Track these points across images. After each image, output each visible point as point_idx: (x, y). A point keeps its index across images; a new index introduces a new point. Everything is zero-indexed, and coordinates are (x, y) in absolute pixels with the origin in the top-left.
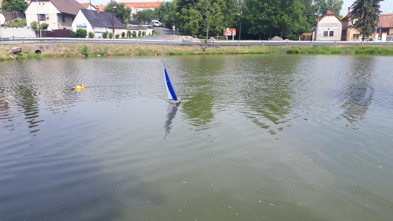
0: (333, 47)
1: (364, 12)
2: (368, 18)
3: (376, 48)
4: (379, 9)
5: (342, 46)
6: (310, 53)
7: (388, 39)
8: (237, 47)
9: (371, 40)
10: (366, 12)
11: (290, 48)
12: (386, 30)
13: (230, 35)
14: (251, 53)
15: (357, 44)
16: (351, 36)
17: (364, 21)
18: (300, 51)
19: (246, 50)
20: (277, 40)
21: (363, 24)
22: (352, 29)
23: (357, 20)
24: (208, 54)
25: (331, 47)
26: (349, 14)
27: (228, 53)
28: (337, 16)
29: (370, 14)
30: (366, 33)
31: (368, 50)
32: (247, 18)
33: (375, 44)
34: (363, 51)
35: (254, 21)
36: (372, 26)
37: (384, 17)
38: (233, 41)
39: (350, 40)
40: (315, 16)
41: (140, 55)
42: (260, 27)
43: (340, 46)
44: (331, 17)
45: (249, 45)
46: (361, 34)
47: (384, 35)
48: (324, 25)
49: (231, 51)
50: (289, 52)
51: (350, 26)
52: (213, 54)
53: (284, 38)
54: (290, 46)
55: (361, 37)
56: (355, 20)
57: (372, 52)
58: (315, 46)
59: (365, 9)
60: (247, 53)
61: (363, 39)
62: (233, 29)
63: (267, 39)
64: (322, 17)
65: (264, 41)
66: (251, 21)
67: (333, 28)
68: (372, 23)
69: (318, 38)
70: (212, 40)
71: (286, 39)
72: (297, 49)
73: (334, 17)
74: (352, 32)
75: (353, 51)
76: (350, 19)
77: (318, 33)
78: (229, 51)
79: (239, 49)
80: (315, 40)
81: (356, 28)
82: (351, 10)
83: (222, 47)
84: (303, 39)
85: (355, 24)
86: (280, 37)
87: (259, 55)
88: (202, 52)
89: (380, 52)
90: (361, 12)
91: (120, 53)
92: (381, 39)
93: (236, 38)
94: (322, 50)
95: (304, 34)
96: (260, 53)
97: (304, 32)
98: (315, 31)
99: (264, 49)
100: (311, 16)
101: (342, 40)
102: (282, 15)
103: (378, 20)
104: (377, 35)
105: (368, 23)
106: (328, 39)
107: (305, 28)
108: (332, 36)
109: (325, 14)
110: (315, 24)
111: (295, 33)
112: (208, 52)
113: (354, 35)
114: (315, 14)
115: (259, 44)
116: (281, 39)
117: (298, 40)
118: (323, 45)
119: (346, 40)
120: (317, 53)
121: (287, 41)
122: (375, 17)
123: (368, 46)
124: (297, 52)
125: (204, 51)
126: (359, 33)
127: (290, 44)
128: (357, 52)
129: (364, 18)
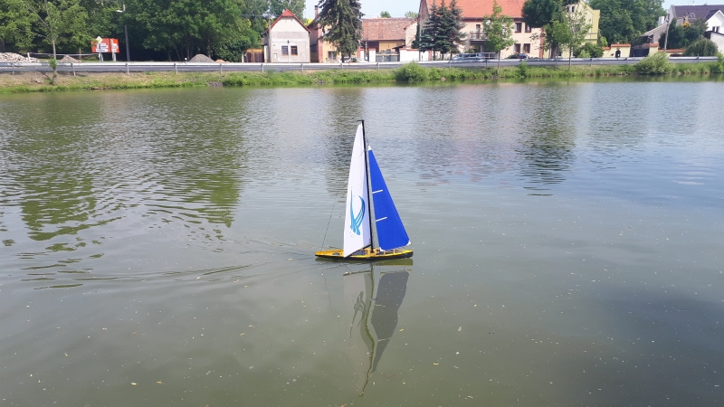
0: (299, 72)
1: (338, 14)
2: (345, 25)
3: (363, 74)
4: (360, 11)
5: (313, 71)
6: (263, 84)
7: (378, 59)
8: (123, 75)
9: (354, 61)
10: (341, 14)
11: (227, 76)
12: (374, 45)
13: (106, 51)
14: (155, 85)
15: (335, 69)
16: (325, 55)
17: (341, 29)
18: (245, 81)
19: (144, 80)
20: (201, 61)
21: (340, 35)
22: (325, 42)
23: (330, 27)
24: (62, 89)
25: (296, 73)
26: (317, 16)
27: (106, 88)
28: (300, 20)
29: (348, 18)
30: (346, 50)
31: (351, 77)
32: (137, 18)
33: (360, 67)
34: (345, 79)
35: (153, 24)
36: (354, 38)
37: (370, 24)
38: (115, 63)
39: (325, 61)
40: (263, 18)
42: (166, 36)
43: (310, 72)
44: (289, 21)
45: (149, 71)
46: (339, 50)
47: (373, 53)
48: (280, 35)
49: (114, 84)
50: (227, 84)
51: (322, 37)
52: (73, 89)
53: (215, 58)
54: (227, 73)
55: (339, 56)
56: (327, 28)
57: (357, 81)
58: (270, 71)
59: (340, 10)
60: (146, 87)
61: (343, 60)
62: (112, 40)
63: (183, 60)
64: (276, 20)
65: (177, 64)
66: (145, 24)
67: (295, 40)
68: (352, 32)
69: (273, 57)
70: (68, 61)
71: (218, 61)
72: (240, 78)
73: (294, 20)
74: (326, 47)
75: (330, 80)
76: (319, 25)
77: (273, 49)
78: (108, 83)
79: (128, 79)
80: (269, 61)
81: (331, 41)
82: (320, 10)
83: (92, 75)
84: (249, 59)
85: (327, 35)
86: (206, 55)
87: (171, 89)
88: (49, 87)
89: (368, 81)
90: (334, 14)
92: (368, 60)
93: (121, 57)
94: (282, 80)
95: (249, 51)
97: (249, 47)
98: (267, 44)
99: (179, 79)
100: (258, 18)
101: (312, 61)
102: (204, 15)
103: (360, 28)
104: (362, 53)
105: (346, 33)
106: (290, 60)
107: (248, 39)
108: (296, 54)
109: (279, 15)
110: (266, 34)
111: (234, 49)
112: (61, 85)
113: (330, 53)
114: (264, 15)
115: (168, 69)
116: (209, 59)
117: (240, 61)
118: (282, 70)
119: (318, 62)
120: (275, 84)
121: (220, 62)
122: (356, 24)
123: (351, 71)
124: (240, 84)
125: (51, 83)
126: (336, 49)
127: (226, 69)
128: (336, 82)
129: (340, 24)
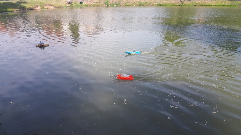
41: (140, 5)
91: (128, 4)
96: (223, 6)
